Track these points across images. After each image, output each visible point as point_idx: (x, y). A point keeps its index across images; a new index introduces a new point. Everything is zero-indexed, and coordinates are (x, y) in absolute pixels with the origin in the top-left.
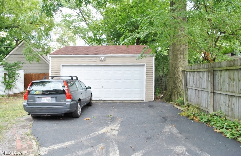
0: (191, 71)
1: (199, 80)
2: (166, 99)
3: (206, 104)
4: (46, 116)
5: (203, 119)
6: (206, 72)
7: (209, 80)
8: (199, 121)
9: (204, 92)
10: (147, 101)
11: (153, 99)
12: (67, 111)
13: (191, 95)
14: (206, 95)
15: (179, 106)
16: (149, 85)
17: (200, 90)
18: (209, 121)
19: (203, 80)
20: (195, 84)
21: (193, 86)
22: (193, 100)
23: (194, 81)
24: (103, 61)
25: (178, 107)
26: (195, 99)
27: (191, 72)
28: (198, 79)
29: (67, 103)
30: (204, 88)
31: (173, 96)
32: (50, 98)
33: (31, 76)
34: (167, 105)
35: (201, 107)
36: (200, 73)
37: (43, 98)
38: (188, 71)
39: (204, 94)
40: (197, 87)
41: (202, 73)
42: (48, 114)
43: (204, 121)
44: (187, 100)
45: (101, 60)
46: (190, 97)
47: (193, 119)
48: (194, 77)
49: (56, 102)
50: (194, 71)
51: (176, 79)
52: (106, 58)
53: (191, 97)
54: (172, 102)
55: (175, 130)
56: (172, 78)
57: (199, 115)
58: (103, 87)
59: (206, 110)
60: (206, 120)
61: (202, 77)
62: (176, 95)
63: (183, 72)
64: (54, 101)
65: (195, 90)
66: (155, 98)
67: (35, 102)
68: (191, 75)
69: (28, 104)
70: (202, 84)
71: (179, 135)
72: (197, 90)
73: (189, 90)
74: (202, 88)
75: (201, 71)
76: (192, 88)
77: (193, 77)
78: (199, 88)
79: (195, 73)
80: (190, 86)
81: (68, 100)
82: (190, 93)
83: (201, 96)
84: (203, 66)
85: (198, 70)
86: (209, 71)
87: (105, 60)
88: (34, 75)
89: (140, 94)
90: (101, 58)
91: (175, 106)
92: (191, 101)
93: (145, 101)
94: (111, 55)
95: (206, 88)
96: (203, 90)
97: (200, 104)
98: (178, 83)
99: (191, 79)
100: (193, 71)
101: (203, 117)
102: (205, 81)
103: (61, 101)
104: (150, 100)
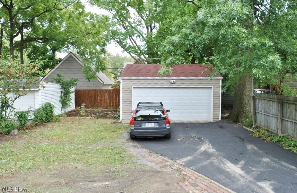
0: (261, 98)
1: (269, 108)
2: (233, 120)
3: (275, 127)
4: (150, 138)
5: (274, 140)
6: (275, 102)
7: (279, 109)
8: (270, 142)
9: (273, 118)
10: (214, 122)
11: (220, 119)
12: (167, 134)
13: (260, 119)
14: (275, 120)
15: (248, 127)
16: (216, 107)
17: (269, 116)
18: (279, 141)
19: (272, 107)
20: (264, 109)
21: (262, 111)
22: (262, 123)
23: (264, 107)
24: (172, 83)
25: (248, 129)
26: (264, 122)
27: (260, 100)
28: (268, 106)
29: (167, 128)
30: (273, 114)
31: (240, 117)
32: (153, 123)
33: (80, 92)
34: (235, 126)
35: (270, 129)
36: (270, 102)
37: (147, 124)
38: (258, 98)
39: (273, 120)
40: (266, 113)
41: (272, 102)
42: (151, 136)
43: (275, 141)
44: (255, 122)
45: (171, 83)
46: (258, 120)
47: (265, 140)
48: (264, 104)
49: (158, 127)
50: (264, 99)
51: (243, 102)
52: (177, 81)
53: (260, 120)
54: (239, 123)
55: (256, 148)
56: (239, 100)
57: (269, 136)
58: (172, 108)
59: (275, 132)
60: (276, 140)
61: (271, 104)
62: (243, 117)
63: (252, 98)
64: (156, 126)
65: (264, 115)
66: (221, 118)
67: (141, 127)
68: (261, 101)
69: (135, 129)
70: (272, 111)
71: (260, 152)
72: (266, 115)
73: (257, 114)
74: (271, 114)
75: (271, 101)
76: (261, 113)
77: (262, 104)
78: (268, 113)
79: (265, 100)
80: (259, 111)
81: (167, 125)
82: (259, 117)
83: (270, 120)
84: (273, 96)
85: (268, 99)
86: (279, 102)
87: (174, 83)
88: (84, 91)
89: (207, 115)
90: (171, 81)
91: (244, 127)
92: (260, 123)
93: (212, 121)
94: (181, 78)
95: (275, 114)
96: (272, 116)
97: (269, 127)
98: (244, 106)
99: (261, 105)
100: (262, 98)
101: (274, 138)
102: (274, 109)
103: (162, 126)
104: (217, 120)
